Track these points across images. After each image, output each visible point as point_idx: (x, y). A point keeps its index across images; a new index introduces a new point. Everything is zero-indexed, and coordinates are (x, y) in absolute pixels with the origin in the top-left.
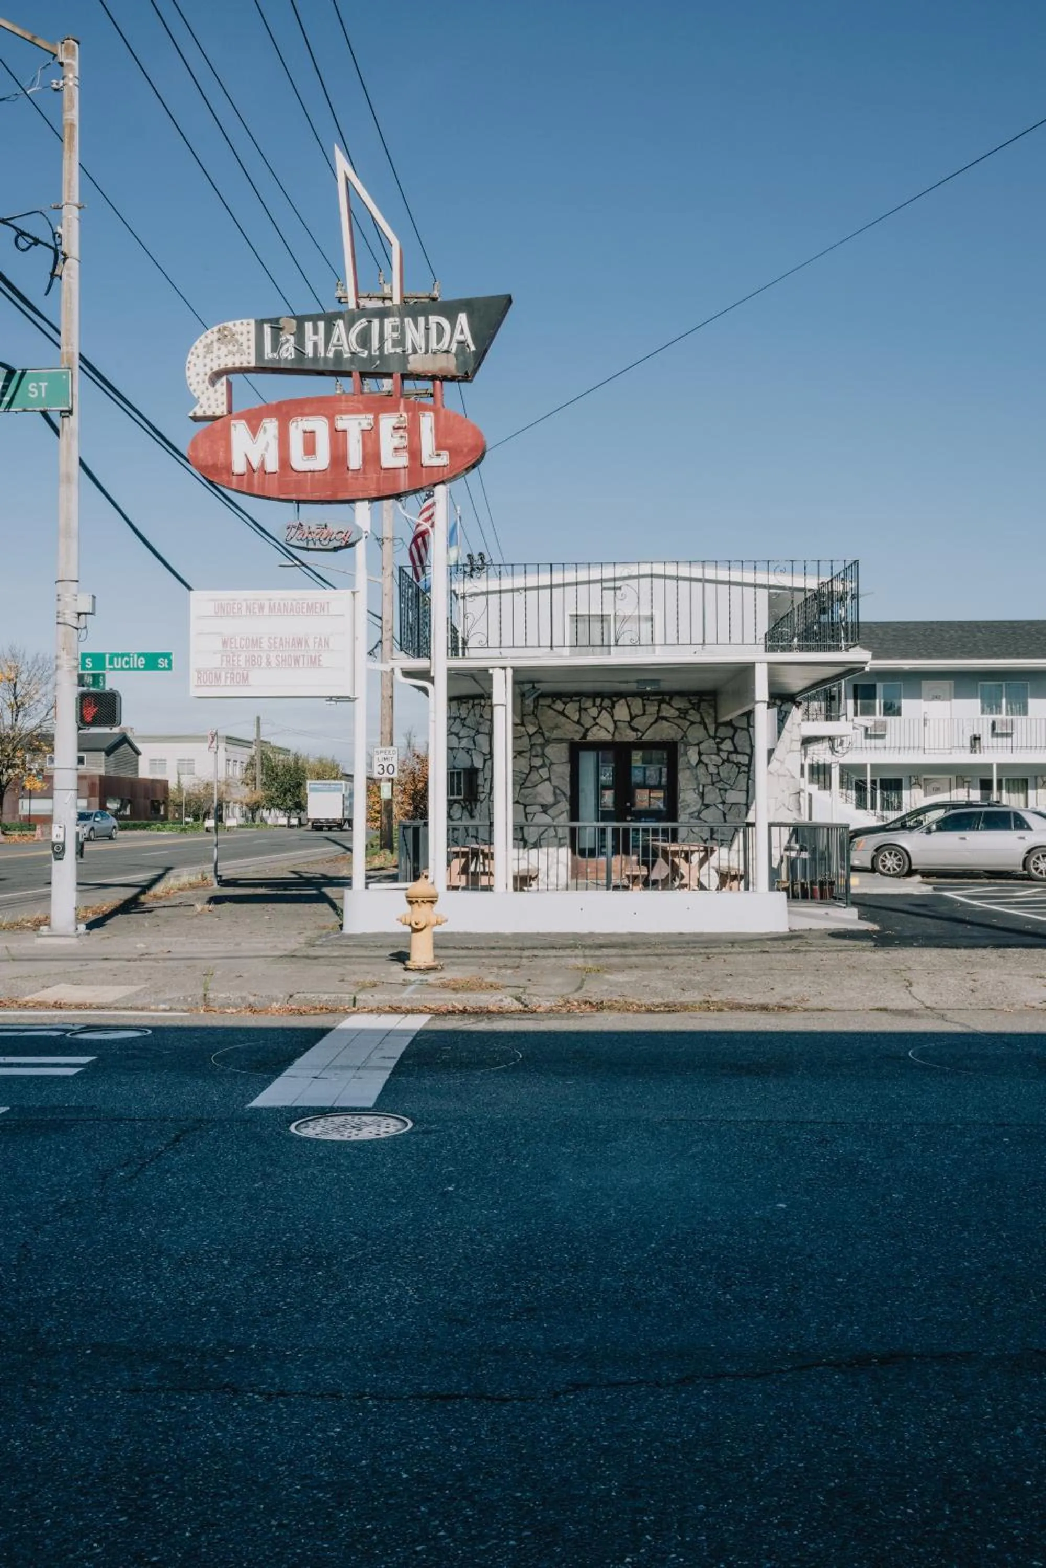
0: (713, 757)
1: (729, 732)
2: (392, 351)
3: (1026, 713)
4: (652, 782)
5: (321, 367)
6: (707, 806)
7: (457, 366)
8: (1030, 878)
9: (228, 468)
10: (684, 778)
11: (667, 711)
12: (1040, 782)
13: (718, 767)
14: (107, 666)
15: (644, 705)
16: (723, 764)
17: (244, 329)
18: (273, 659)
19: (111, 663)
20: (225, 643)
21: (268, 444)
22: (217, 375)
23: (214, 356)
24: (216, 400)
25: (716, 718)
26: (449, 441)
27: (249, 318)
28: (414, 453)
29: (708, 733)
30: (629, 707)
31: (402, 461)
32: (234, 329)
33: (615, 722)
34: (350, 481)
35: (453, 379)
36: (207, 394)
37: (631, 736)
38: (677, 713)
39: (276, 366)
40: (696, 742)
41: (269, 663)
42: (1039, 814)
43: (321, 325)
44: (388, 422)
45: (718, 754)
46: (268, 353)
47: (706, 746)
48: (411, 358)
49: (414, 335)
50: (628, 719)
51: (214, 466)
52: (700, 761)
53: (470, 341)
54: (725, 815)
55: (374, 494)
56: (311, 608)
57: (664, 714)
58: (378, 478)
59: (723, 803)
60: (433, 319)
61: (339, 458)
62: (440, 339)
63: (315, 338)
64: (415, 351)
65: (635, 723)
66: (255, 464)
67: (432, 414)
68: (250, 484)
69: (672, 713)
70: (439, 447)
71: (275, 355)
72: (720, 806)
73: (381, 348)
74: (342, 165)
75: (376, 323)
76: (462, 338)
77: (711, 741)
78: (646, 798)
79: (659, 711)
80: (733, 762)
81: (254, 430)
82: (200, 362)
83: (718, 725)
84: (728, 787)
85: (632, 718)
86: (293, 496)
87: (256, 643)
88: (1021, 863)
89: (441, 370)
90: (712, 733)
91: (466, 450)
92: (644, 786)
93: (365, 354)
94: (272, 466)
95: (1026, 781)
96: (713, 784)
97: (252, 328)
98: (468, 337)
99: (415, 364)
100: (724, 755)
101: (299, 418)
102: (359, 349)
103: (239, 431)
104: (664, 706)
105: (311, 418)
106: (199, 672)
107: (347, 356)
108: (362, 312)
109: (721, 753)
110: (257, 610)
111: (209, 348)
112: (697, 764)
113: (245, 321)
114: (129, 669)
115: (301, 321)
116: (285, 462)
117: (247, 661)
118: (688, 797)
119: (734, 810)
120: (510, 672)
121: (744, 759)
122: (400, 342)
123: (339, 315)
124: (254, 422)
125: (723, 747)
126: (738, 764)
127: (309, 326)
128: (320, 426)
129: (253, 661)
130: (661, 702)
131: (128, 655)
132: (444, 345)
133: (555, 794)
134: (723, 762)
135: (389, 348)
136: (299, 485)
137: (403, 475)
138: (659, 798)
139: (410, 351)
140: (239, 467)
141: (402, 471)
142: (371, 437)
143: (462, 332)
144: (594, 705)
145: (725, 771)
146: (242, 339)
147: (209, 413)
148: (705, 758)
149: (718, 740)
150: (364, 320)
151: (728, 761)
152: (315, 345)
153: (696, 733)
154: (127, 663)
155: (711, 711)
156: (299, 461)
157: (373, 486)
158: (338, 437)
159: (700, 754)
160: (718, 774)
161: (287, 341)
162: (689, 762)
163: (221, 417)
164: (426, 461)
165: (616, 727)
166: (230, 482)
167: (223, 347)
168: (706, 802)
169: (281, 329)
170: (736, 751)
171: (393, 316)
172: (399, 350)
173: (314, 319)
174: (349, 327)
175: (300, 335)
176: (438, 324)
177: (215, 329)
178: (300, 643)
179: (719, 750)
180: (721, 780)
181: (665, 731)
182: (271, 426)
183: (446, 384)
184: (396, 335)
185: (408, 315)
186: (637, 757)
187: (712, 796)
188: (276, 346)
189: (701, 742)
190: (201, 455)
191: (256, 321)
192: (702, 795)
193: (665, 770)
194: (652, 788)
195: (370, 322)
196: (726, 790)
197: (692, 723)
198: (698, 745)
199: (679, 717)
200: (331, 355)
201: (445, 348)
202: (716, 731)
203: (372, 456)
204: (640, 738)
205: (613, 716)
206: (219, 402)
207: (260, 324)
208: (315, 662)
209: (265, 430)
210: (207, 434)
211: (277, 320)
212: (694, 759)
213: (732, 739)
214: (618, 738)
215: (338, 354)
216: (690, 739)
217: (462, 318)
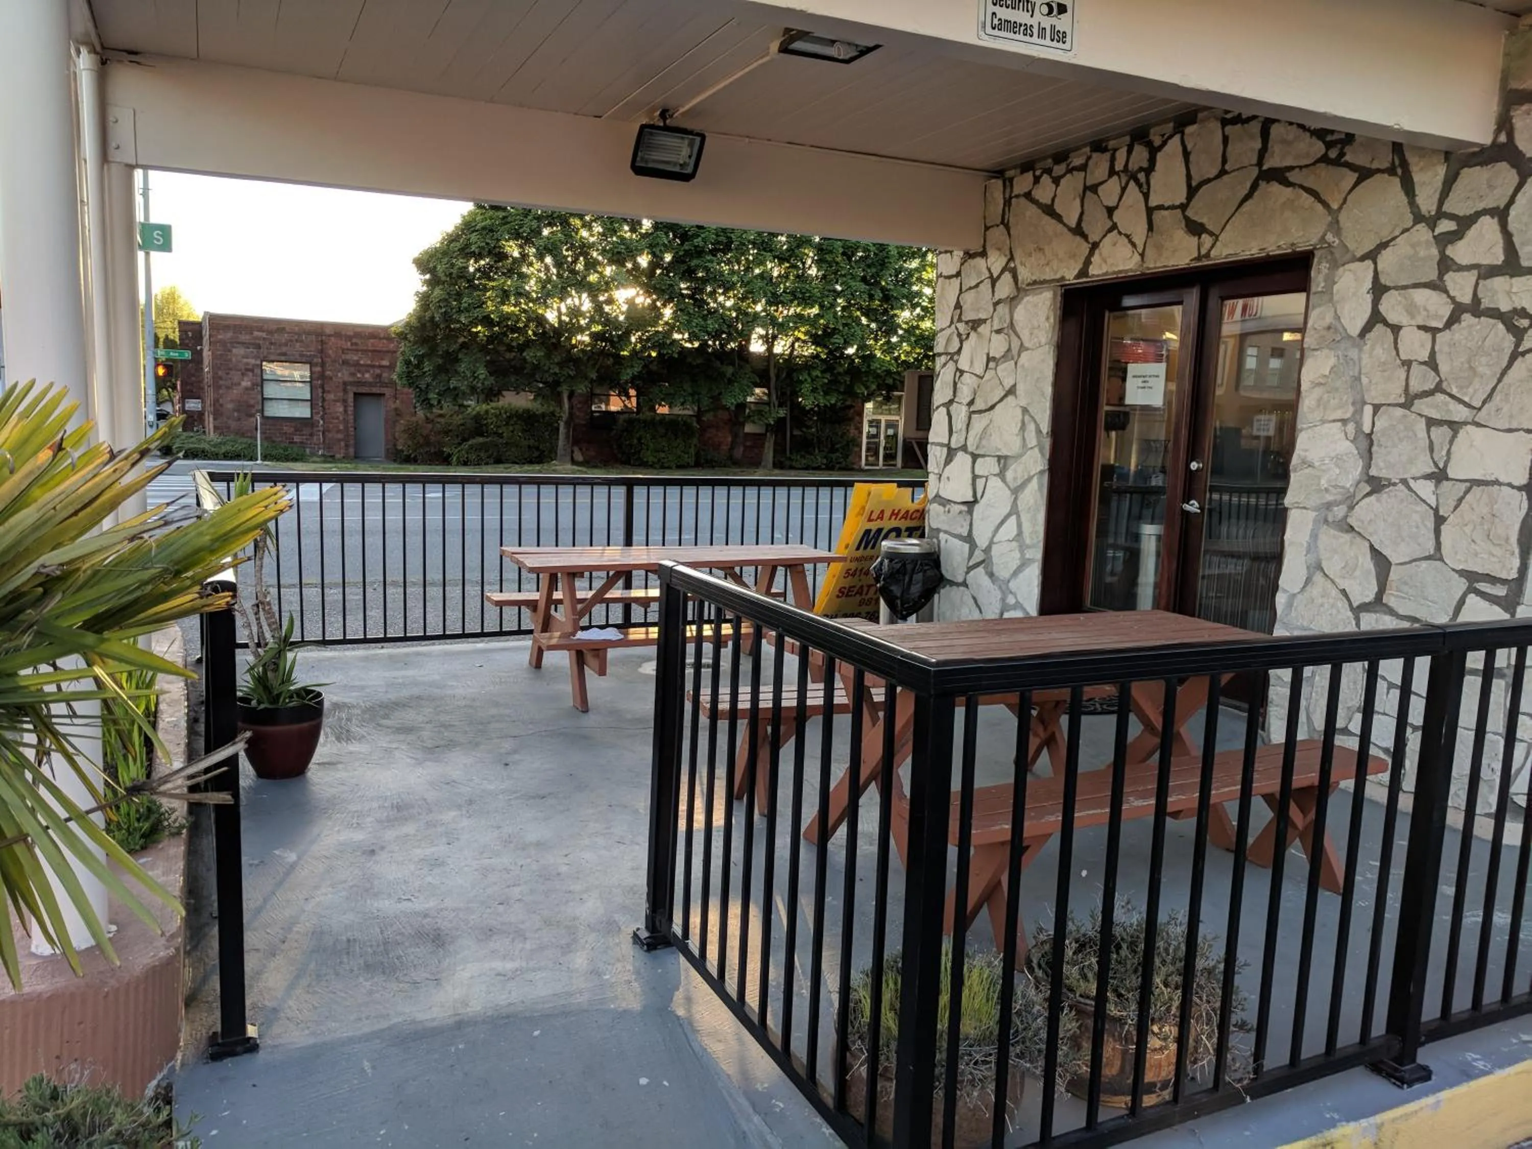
0: (1422, 296)
6: (1376, 485)
11: (1287, 147)
13: (1434, 333)
15: (1224, 142)
16: (1453, 320)
29: (1412, 202)
30: (1186, 157)
37: (1184, 251)
38: (1318, 148)
40: (1369, 246)
45: (1437, 286)
47: (1402, 255)
50: (1182, 196)
52: (1375, 318)
54: (1437, 521)
57: (1275, 161)
59: (1439, 476)
65: (1197, 208)
69: (1301, 151)
72: (1426, 489)
77: (1422, 233)
79: (1262, 153)
80: (1495, 314)
84: (1460, 413)
85: (1193, 193)
90: (1427, 202)
96: (1408, 402)
100: (1463, 287)
104: (1277, 131)
109: (1451, 279)
112: (1367, 329)
125: (1460, 252)
130: (1270, 120)
134: (1456, 314)
144: (1112, 172)
148: (1391, 304)
149: (1446, 226)
151: (1476, 308)
153: (1372, 212)
159: (1379, 290)
160: (1432, 363)
162: (1338, 323)
168: (1376, 469)
170: (1510, 267)
179: (1446, 264)
180: (1439, 388)
181: (1276, 221)
187: (1400, 448)
189: (1384, 245)
192: (1366, 443)
196: (1455, 426)
197: (1364, 175)
198: (1372, 256)
199: (1324, 159)
204: (1207, 256)
205: (1146, 196)
212: (1356, 310)
213: (1501, 214)
214: (1154, 263)
216: (1350, 239)
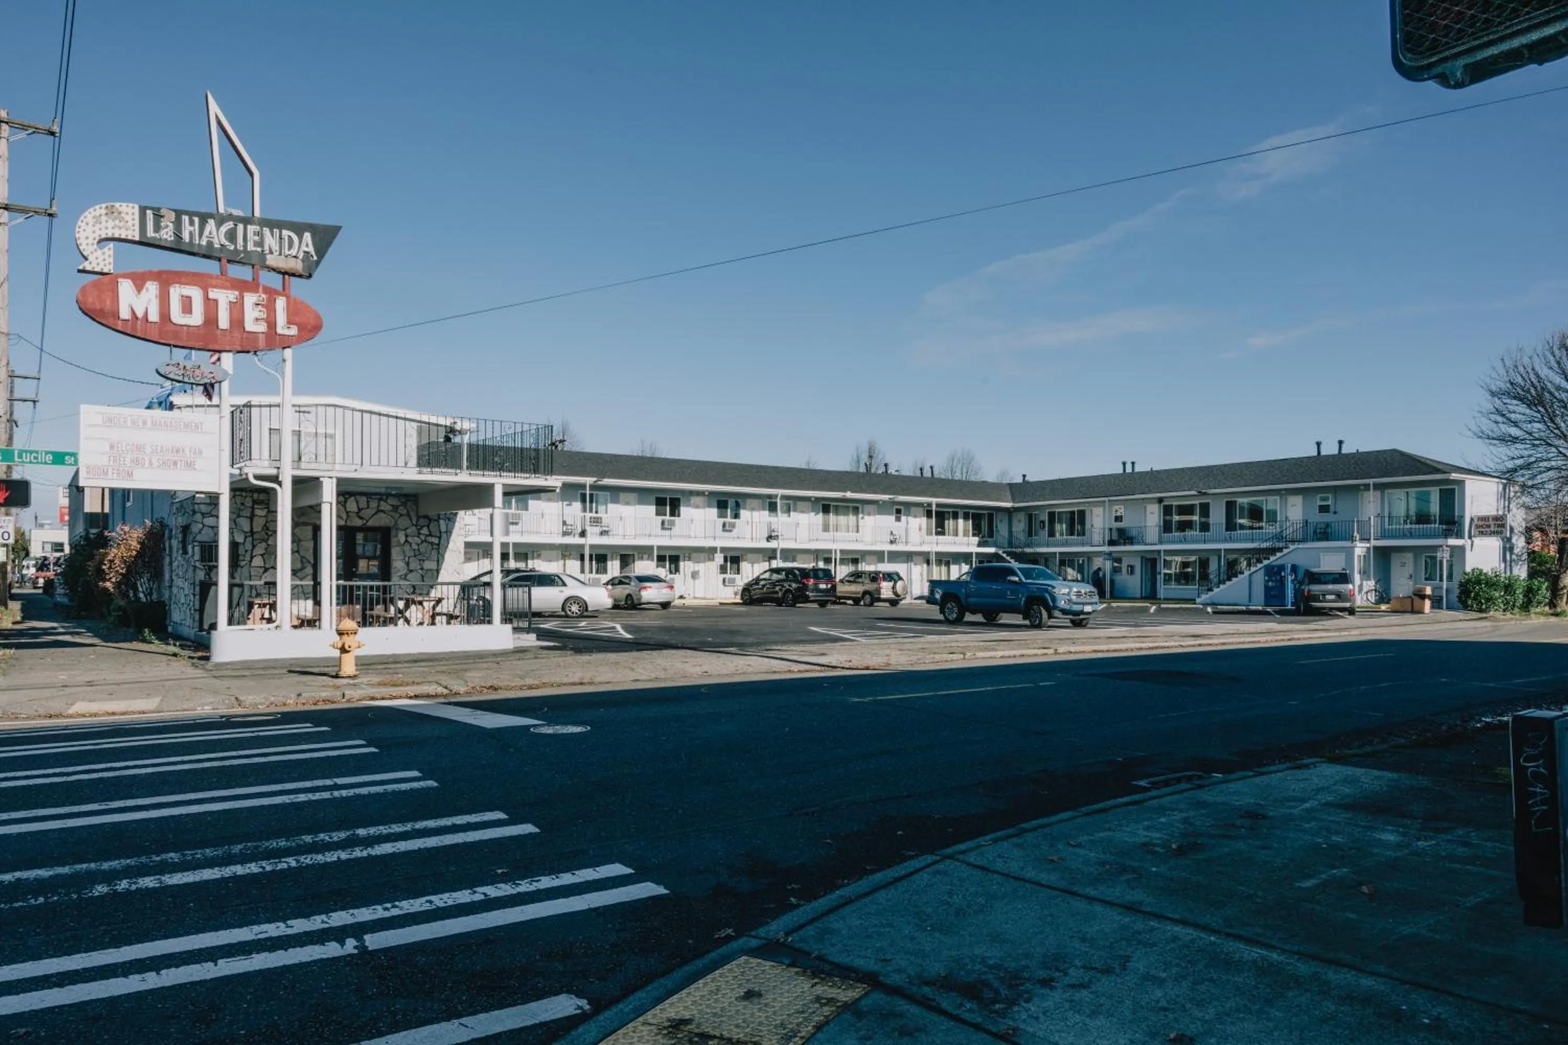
0: (415, 538)
1: (425, 522)
2: (254, 249)
3: (527, 509)
4: (368, 554)
5: (195, 250)
6: (411, 571)
7: (303, 268)
8: (567, 616)
9: (116, 315)
10: (395, 553)
11: (384, 506)
12: (535, 555)
13: (418, 545)
14: (16, 459)
15: (368, 502)
17: (130, 211)
18: (154, 461)
19: (20, 456)
20: (112, 447)
21: (150, 300)
22: (103, 241)
23: (102, 226)
24: (104, 260)
25: (417, 512)
26: (297, 319)
27: (134, 202)
28: (272, 324)
29: (411, 522)
30: (357, 503)
31: (262, 328)
32: (120, 209)
33: (347, 513)
34: (219, 337)
35: (300, 276)
36: (95, 254)
37: (358, 523)
38: (391, 508)
39: (157, 243)
40: (403, 528)
41: (151, 464)
42: (570, 576)
43: (196, 220)
44: (250, 299)
45: (418, 537)
46: (150, 233)
47: (412, 530)
48: (268, 257)
49: (270, 241)
50: (356, 510)
51: (102, 310)
52: (406, 541)
53: (313, 253)
54: (423, 577)
55: (239, 349)
56: (187, 426)
57: (382, 508)
58: (242, 338)
59: (422, 569)
60: (285, 233)
61: (211, 319)
62: (290, 247)
63: (192, 228)
64: (271, 252)
65: (362, 513)
66: (140, 314)
67: (284, 298)
68: (134, 327)
69: (388, 508)
70: (290, 322)
71: (157, 235)
72: (420, 571)
73: (245, 246)
74: (214, 108)
75: (240, 227)
76: (306, 249)
77: (414, 528)
78: (366, 565)
79: (378, 506)
80: (428, 542)
81: (139, 288)
82: (89, 229)
83: (419, 517)
84: (425, 559)
85: (360, 510)
86: (172, 342)
87: (140, 448)
88: (560, 606)
89: (291, 269)
90: (414, 522)
91: (309, 327)
92: (364, 557)
93: (232, 248)
94: (154, 317)
95: (526, 554)
96: (415, 556)
97: (137, 210)
98: (311, 249)
99: (271, 260)
100: (423, 537)
101: (177, 285)
102: (227, 243)
103: (126, 288)
104: (382, 503)
105: (187, 287)
106: (88, 467)
107: (217, 246)
108: (230, 217)
109: (420, 536)
110: (141, 424)
111: (97, 219)
112: (404, 543)
113: (131, 205)
114: (38, 463)
115: (179, 214)
116: (165, 315)
117: (132, 461)
118: (398, 564)
119: (429, 574)
120: (335, 480)
121: (436, 541)
122: (260, 244)
123: (211, 216)
124: (139, 282)
125: (422, 532)
126: (432, 544)
127: (186, 218)
128: (196, 293)
129: (137, 462)
130: (380, 500)
131: (37, 452)
132: (294, 252)
133: (302, 562)
134: (422, 542)
135: (250, 247)
136: (176, 335)
137: (262, 338)
138: (374, 566)
139: (267, 252)
140: (125, 314)
141: (261, 335)
142: (237, 308)
143: (307, 245)
145: (423, 548)
146: (128, 218)
147: (98, 269)
148: (410, 539)
149: (418, 527)
150: (231, 223)
151: (425, 541)
152: (191, 233)
153: (403, 522)
154: (36, 458)
155: (414, 507)
156: (177, 316)
157: (238, 343)
158: (211, 306)
159: (407, 536)
160: (418, 550)
161: (167, 226)
162: (399, 541)
163: (107, 274)
164: (280, 330)
165: (348, 516)
166: (117, 325)
167: (110, 221)
168: (411, 568)
169: (162, 217)
170: (430, 535)
171: (255, 224)
172: (259, 249)
173: (191, 214)
174: (219, 224)
175: (178, 224)
176: (289, 236)
177: (104, 206)
178: (178, 451)
179: (419, 534)
180: (420, 554)
181: (382, 520)
182: (152, 288)
183: (292, 278)
184: (257, 238)
185: (267, 227)
186: (360, 537)
187: (414, 565)
188: (157, 228)
189: (407, 528)
190: (90, 300)
191: (140, 207)
192: (408, 564)
193: (379, 546)
194: (370, 558)
195: (236, 225)
196: (423, 561)
197: (401, 515)
198: (405, 530)
199: (392, 511)
200: (204, 243)
201: (294, 254)
202: (417, 521)
203: (238, 321)
204: (364, 524)
206: (107, 262)
207: (143, 211)
208: (190, 465)
209: (147, 290)
210: (95, 284)
211: (159, 209)
212: (402, 540)
213: (427, 527)
214: (349, 524)
215: (210, 244)
216: (400, 527)
217: (307, 236)
